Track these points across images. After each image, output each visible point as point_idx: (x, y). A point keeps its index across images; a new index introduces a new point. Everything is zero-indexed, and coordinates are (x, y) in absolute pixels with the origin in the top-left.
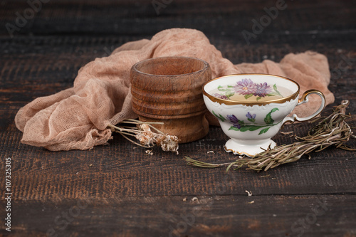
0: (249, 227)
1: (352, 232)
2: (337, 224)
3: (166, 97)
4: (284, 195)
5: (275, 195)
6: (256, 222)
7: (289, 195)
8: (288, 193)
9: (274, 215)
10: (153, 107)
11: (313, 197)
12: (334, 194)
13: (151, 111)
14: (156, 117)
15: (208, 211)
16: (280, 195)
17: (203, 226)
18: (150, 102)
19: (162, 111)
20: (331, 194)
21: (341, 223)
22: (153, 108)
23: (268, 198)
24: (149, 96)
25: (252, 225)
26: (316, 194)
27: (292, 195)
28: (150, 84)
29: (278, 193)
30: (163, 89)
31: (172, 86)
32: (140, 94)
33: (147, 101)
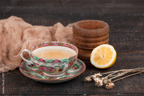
3: (94, 39)
10: (88, 44)
13: (87, 46)
14: (89, 48)
18: (87, 42)
19: (92, 46)
24: (86, 39)
28: (87, 34)
29: (43, 94)
30: (93, 36)
31: (98, 34)
32: (81, 39)
33: (85, 42)
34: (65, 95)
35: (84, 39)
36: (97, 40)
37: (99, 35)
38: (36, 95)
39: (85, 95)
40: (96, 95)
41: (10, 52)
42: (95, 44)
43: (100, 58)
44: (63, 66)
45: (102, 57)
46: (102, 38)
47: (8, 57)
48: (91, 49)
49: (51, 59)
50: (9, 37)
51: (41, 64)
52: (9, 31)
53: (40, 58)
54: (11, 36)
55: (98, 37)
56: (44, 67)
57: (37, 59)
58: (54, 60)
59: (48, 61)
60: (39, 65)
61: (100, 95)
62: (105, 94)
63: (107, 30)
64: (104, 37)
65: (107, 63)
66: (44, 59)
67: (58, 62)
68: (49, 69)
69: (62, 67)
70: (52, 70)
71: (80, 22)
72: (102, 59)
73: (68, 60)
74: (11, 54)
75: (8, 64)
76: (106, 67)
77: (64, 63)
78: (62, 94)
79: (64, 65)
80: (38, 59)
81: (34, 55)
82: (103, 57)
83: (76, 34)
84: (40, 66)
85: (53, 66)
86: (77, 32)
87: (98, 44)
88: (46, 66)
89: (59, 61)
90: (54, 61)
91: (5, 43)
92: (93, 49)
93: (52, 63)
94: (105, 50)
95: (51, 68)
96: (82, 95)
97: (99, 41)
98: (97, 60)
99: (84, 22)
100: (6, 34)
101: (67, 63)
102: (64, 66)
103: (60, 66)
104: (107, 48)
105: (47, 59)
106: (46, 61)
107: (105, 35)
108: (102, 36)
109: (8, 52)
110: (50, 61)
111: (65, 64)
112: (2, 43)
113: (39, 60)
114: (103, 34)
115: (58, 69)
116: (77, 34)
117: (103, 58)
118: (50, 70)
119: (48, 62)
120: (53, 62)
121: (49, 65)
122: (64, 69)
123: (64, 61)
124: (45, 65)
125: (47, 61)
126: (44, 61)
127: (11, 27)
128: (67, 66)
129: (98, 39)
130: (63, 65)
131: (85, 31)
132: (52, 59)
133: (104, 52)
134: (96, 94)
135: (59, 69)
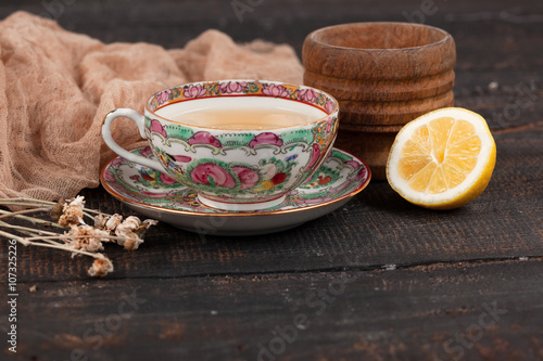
0: (162, 336)
1: (370, 337)
2: (338, 323)
3: (400, 89)
4: (230, 274)
5: (213, 275)
6: (177, 326)
7: (240, 275)
8: (237, 270)
9: (213, 312)
11: (286, 277)
12: (327, 270)
13: (369, 120)
15: (78, 309)
16: (223, 275)
17: (69, 337)
18: (369, 101)
19: (392, 116)
20: (322, 270)
21: (346, 321)
22: (374, 112)
23: (200, 282)
24: (367, 91)
25: (169, 332)
26: (292, 272)
27: (246, 274)
28: (371, 67)
29: (219, 271)
30: (397, 75)
31: (414, 67)
32: (345, 89)
33: (361, 101)
34: (313, 271)
35: (357, 90)
36: (411, 93)
37: (418, 70)
38: (195, 276)
39: (392, 267)
40: (434, 266)
41: (48, 129)
42: (404, 109)
43: (428, 161)
44: (289, 159)
45: (435, 160)
46: (430, 85)
47: (38, 150)
48: (387, 130)
49: (243, 132)
50: (36, 75)
51: (203, 153)
52: (28, 54)
53: (196, 130)
54: (43, 72)
55: (415, 78)
56: (215, 169)
57: (182, 138)
58: (257, 133)
59: (233, 138)
60: (190, 159)
61: (449, 265)
62: (471, 261)
63: (449, 52)
64: (439, 82)
65: (452, 186)
66: (214, 132)
67: (274, 142)
68: (235, 173)
69: (285, 164)
70: (245, 177)
71: (329, 28)
72: (434, 166)
73: (312, 136)
74: (51, 138)
75: (47, 179)
76: (445, 202)
77: (293, 147)
78: (298, 269)
79: (294, 157)
80: (189, 135)
81: (168, 124)
82: (441, 158)
83: (320, 72)
84: (196, 165)
85: (252, 161)
86: (326, 64)
87: (414, 108)
88: (221, 164)
89: (277, 138)
90: (256, 139)
91: (25, 98)
92: (394, 129)
93: (248, 149)
94: (450, 134)
95: (241, 170)
96: (379, 267)
97: (419, 99)
98: (413, 173)
99: (347, 32)
100: (23, 66)
101: (307, 146)
102: (295, 160)
103: (278, 157)
104: (460, 122)
105: (226, 132)
106: (223, 141)
107: (441, 74)
108: (430, 76)
109: (37, 133)
110: (241, 139)
111: (297, 150)
112: (13, 96)
113: (193, 137)
114: (436, 67)
115: (270, 171)
116: (324, 72)
117: (440, 166)
118: (238, 180)
119: (233, 144)
120: (254, 142)
121: (235, 156)
122: (295, 171)
123: (295, 140)
124: (220, 158)
125: (228, 138)
126: (213, 141)
127: (33, 45)
128: (304, 159)
129: (417, 88)
130: (290, 154)
131: (361, 53)
132: (248, 132)
133: (446, 138)
134: (436, 262)
135: (272, 173)
